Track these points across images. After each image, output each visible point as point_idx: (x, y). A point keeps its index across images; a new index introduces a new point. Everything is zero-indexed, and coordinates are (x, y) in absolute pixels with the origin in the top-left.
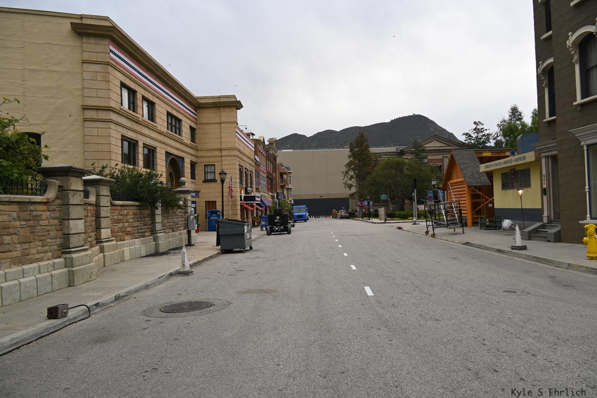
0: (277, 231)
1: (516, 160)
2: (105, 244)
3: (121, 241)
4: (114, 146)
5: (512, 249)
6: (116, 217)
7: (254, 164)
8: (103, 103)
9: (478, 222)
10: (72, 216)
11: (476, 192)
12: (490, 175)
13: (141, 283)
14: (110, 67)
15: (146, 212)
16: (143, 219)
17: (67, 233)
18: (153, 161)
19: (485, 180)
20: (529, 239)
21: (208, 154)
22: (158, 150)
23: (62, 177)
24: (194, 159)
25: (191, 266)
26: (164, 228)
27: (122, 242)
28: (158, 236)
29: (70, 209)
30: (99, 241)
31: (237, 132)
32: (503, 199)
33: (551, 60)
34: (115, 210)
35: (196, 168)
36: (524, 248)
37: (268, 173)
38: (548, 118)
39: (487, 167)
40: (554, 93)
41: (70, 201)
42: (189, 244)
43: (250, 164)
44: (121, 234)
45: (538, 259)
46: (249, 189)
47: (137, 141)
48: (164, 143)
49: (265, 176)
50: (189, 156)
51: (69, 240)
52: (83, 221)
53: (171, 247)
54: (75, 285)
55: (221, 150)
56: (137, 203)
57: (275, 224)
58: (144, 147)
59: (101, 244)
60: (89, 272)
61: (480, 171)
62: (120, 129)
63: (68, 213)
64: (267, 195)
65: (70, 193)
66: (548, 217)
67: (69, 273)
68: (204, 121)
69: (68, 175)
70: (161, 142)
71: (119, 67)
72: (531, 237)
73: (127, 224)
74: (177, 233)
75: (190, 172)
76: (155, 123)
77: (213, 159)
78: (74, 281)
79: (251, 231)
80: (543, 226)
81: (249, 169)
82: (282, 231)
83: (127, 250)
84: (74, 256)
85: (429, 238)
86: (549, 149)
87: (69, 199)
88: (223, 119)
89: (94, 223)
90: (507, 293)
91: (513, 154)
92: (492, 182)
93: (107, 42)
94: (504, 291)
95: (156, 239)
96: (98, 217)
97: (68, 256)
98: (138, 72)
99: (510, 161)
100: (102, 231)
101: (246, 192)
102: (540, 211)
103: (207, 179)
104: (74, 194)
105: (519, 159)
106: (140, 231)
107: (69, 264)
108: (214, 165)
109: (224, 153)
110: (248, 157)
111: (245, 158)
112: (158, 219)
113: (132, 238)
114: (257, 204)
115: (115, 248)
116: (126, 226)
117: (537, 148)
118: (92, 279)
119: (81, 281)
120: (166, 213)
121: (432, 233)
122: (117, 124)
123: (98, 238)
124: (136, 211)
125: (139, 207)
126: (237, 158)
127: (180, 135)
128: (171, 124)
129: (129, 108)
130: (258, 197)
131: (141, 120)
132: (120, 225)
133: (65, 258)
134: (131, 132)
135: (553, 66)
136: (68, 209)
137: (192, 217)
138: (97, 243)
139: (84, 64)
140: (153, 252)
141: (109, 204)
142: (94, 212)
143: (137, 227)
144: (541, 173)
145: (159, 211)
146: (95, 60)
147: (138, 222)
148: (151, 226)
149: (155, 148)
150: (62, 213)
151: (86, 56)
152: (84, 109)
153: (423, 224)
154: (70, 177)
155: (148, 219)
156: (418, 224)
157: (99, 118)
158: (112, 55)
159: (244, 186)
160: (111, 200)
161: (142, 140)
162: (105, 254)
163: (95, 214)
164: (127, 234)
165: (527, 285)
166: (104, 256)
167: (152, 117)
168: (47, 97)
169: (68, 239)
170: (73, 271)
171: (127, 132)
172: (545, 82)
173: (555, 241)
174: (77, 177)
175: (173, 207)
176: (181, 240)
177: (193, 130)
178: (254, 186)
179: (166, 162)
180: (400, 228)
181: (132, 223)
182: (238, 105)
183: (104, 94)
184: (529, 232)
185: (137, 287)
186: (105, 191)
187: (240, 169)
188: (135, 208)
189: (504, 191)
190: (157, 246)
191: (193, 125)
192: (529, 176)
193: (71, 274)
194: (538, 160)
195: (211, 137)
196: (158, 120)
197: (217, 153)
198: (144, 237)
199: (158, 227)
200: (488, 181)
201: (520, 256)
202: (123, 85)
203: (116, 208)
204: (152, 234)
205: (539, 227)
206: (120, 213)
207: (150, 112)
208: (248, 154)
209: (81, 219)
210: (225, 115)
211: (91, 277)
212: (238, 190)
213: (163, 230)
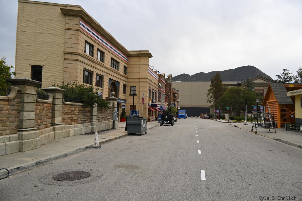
0: (166, 124)
2: (56, 126)
3: (69, 124)
4: (79, 74)
6: (67, 111)
7: (158, 87)
8: (74, 51)
9: (285, 126)
10: (26, 109)
11: (283, 108)
12: (293, 98)
13: (62, 153)
14: (79, 32)
15: (87, 109)
16: (85, 113)
17: (22, 119)
18: (102, 83)
19: (290, 101)
21: (133, 81)
22: (105, 77)
23: (21, 86)
24: (125, 83)
25: (100, 143)
26: (98, 119)
27: (69, 126)
28: (93, 123)
29: (25, 105)
30: (53, 124)
31: (148, 70)
34: (66, 107)
35: (127, 88)
37: (166, 92)
39: (292, 93)
41: (25, 100)
42: (114, 128)
43: (155, 87)
44: (69, 121)
46: (154, 100)
47: (93, 72)
48: (109, 74)
49: (164, 94)
50: (122, 81)
51: (22, 124)
52: (34, 112)
53: (102, 130)
54: (23, 150)
55: (139, 79)
56: (81, 104)
57: (165, 120)
58: (96, 75)
59: (54, 126)
60: (35, 143)
61: (287, 96)
62: (83, 65)
63: (23, 107)
64: (165, 104)
65: (26, 95)
67: (20, 144)
68: (131, 63)
69: (24, 84)
70: (107, 73)
71: (84, 32)
73: (74, 115)
74: (107, 122)
75: (122, 90)
76: (104, 63)
77: (135, 84)
78: (22, 149)
79: (146, 123)
81: (155, 90)
82: (168, 123)
83: (72, 131)
84: (24, 133)
85: (253, 133)
87: (24, 99)
88: (142, 63)
89: (50, 114)
92: (294, 102)
93: (78, 19)
95: (92, 125)
96: (53, 111)
97: (21, 133)
98: (96, 36)
100: (56, 118)
101: (152, 102)
103: (131, 93)
104: (29, 96)
106: (83, 119)
107: (21, 138)
108: (136, 86)
109: (141, 80)
110: (154, 83)
111: (153, 84)
112: (95, 113)
113: (77, 124)
114: (158, 108)
115: (62, 129)
116: (73, 116)
118: (36, 148)
119: (28, 149)
120: (100, 110)
121: (255, 131)
122: (82, 62)
123: (53, 122)
124: (81, 108)
125: (83, 107)
126: (147, 83)
127: (118, 70)
128: (113, 64)
129: (90, 55)
130: (159, 105)
131: (96, 61)
132: (70, 116)
133: (19, 135)
134: (90, 67)
136: (23, 105)
137: (115, 113)
138: (52, 125)
139: (66, 30)
140: (90, 131)
141: (61, 103)
142: (51, 108)
143: (81, 117)
145: (95, 109)
146: (72, 28)
147: (82, 115)
148: (90, 117)
149: (103, 76)
150: (19, 107)
151: (67, 26)
152: (65, 53)
153: (250, 125)
154: (26, 86)
155: (89, 113)
156: (247, 124)
157: (72, 58)
158: (80, 25)
159: (151, 98)
160: (64, 101)
161: (95, 72)
162: (56, 132)
163: (52, 109)
164: (73, 121)
166: (55, 133)
167: (102, 60)
168: (47, 47)
169: (22, 122)
170: (22, 143)
171: (87, 67)
174: (32, 86)
175: (105, 107)
176: (109, 126)
177: (125, 68)
178: (157, 99)
179: (109, 84)
180: (236, 126)
181: (77, 115)
182: (149, 56)
183: (75, 46)
185: (57, 156)
186: (59, 96)
187: (150, 89)
188: (80, 107)
189: (301, 108)
190: (92, 128)
191: (126, 65)
193: (21, 144)
195: (134, 72)
196: (105, 61)
197: (138, 80)
198: (85, 123)
199: (94, 118)
200: (292, 102)
202: (86, 42)
203: (67, 106)
204: (90, 121)
206: (70, 109)
207: (102, 57)
208: (154, 82)
209: (33, 111)
210: (143, 60)
211: (36, 146)
212: (148, 100)
213: (97, 119)
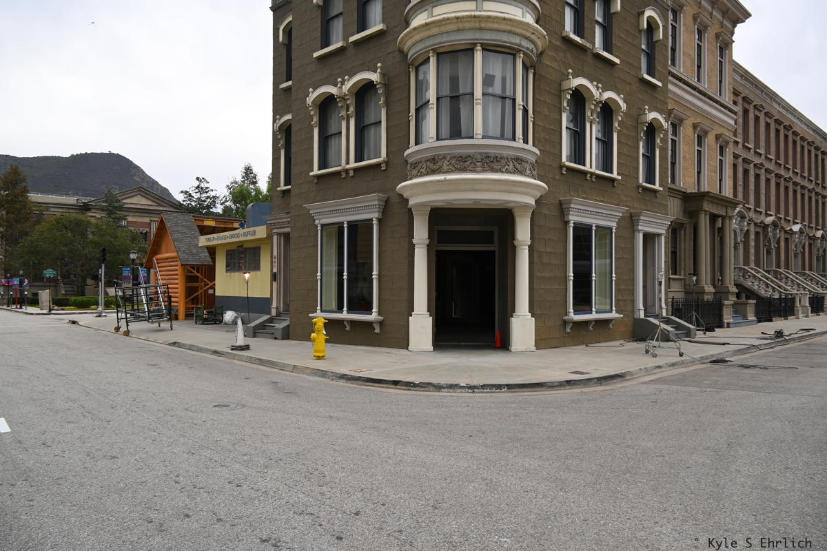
1: (245, 235)
5: (232, 349)
9: (193, 314)
11: (191, 272)
12: (212, 251)
19: (205, 258)
20: (254, 337)
32: (227, 284)
33: (289, 117)
36: (246, 348)
38: (282, 187)
39: (209, 240)
40: (291, 158)
45: (261, 362)
61: (200, 245)
66: (277, 308)
72: (257, 334)
80: (271, 320)
86: (281, 225)
90: (217, 409)
91: (242, 226)
92: (214, 260)
94: (214, 406)
99: (238, 235)
102: (268, 301)
105: (249, 233)
117: (268, 222)
121: (126, 329)
135: (290, 125)
144: (272, 253)
165: (244, 396)
172: (282, 142)
173: (283, 339)
180: (74, 322)
184: (254, 327)
189: (228, 274)
192: (259, 256)
194: (270, 237)
200: (209, 259)
201: (240, 358)
205: (265, 321)
